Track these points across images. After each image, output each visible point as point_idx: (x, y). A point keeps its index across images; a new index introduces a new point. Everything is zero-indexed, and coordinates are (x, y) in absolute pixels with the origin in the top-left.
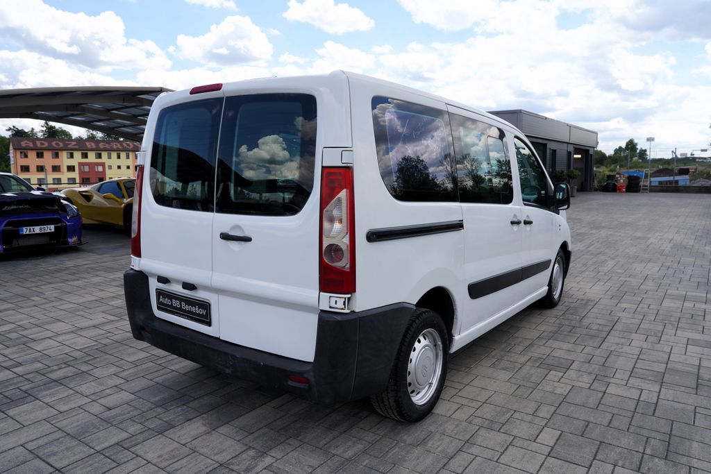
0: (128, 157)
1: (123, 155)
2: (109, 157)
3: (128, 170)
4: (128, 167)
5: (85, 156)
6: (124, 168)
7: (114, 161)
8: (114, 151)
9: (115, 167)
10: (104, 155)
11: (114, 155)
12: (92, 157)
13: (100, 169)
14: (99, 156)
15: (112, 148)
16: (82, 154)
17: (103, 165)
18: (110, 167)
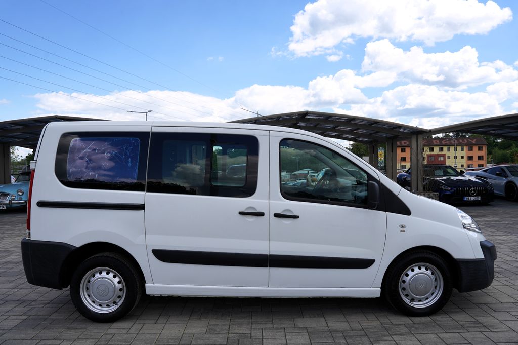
0: (462, 150)
1: (459, 148)
2: (449, 150)
3: (463, 159)
4: (462, 157)
5: (432, 150)
6: (459, 158)
7: (452, 153)
8: (452, 145)
9: (452, 158)
10: (445, 149)
11: (452, 148)
12: (436, 151)
13: (442, 159)
14: (441, 150)
15: (451, 143)
16: (430, 148)
17: (444, 156)
18: (449, 157)
